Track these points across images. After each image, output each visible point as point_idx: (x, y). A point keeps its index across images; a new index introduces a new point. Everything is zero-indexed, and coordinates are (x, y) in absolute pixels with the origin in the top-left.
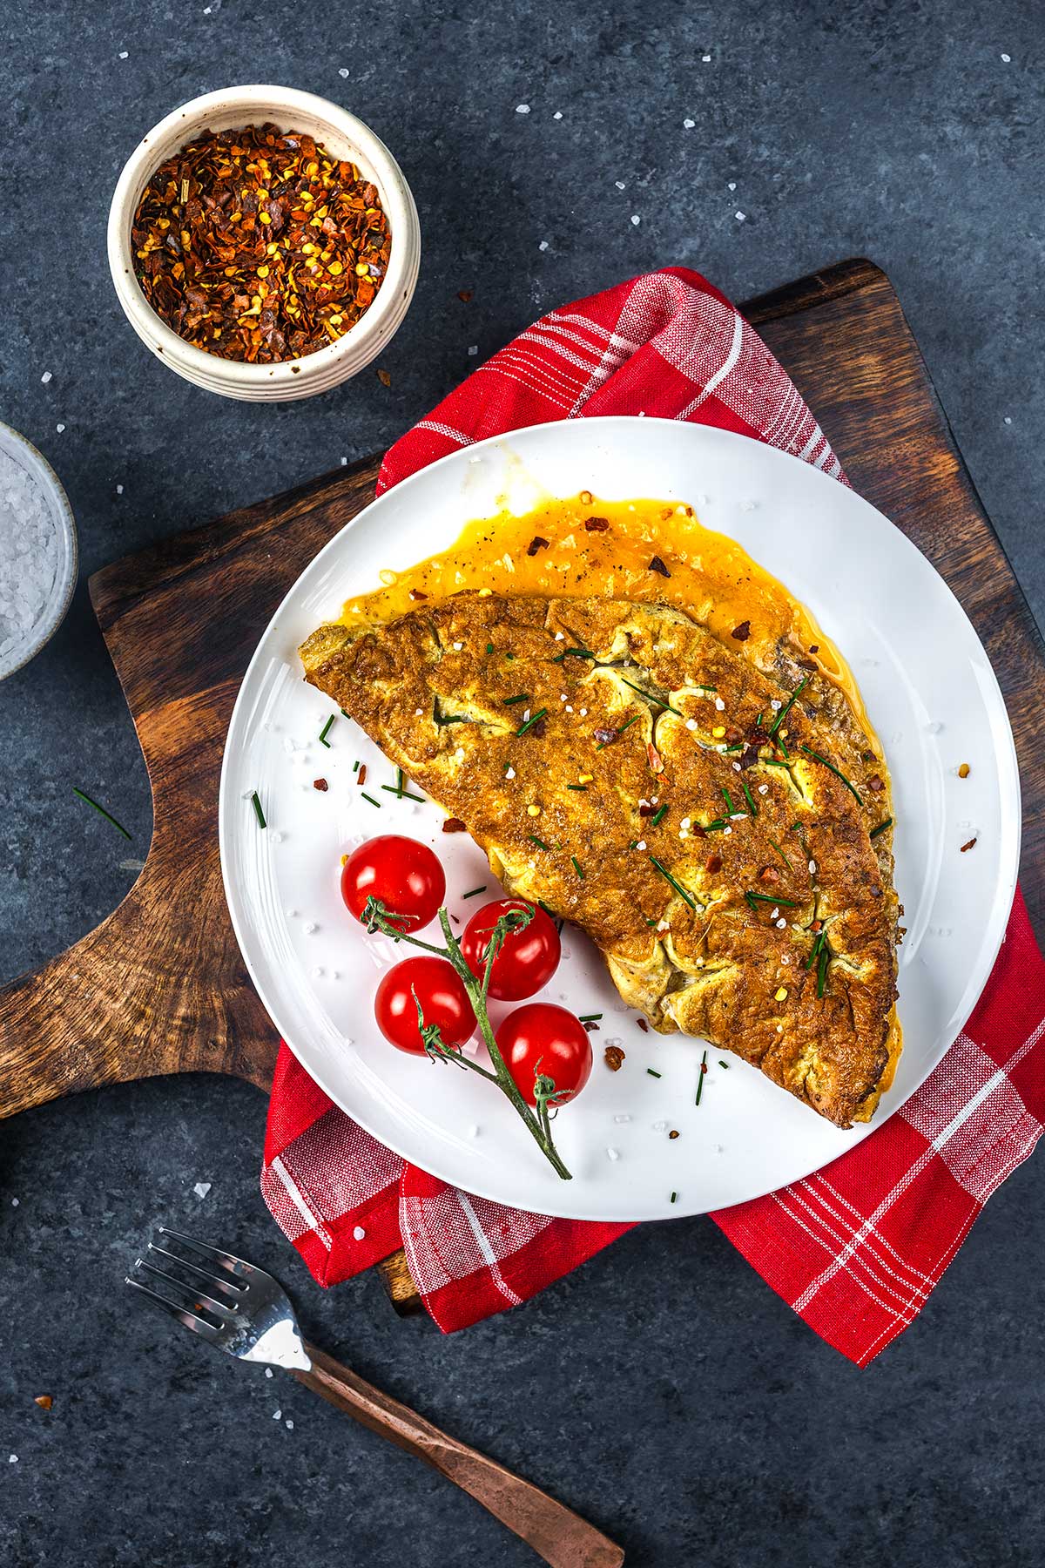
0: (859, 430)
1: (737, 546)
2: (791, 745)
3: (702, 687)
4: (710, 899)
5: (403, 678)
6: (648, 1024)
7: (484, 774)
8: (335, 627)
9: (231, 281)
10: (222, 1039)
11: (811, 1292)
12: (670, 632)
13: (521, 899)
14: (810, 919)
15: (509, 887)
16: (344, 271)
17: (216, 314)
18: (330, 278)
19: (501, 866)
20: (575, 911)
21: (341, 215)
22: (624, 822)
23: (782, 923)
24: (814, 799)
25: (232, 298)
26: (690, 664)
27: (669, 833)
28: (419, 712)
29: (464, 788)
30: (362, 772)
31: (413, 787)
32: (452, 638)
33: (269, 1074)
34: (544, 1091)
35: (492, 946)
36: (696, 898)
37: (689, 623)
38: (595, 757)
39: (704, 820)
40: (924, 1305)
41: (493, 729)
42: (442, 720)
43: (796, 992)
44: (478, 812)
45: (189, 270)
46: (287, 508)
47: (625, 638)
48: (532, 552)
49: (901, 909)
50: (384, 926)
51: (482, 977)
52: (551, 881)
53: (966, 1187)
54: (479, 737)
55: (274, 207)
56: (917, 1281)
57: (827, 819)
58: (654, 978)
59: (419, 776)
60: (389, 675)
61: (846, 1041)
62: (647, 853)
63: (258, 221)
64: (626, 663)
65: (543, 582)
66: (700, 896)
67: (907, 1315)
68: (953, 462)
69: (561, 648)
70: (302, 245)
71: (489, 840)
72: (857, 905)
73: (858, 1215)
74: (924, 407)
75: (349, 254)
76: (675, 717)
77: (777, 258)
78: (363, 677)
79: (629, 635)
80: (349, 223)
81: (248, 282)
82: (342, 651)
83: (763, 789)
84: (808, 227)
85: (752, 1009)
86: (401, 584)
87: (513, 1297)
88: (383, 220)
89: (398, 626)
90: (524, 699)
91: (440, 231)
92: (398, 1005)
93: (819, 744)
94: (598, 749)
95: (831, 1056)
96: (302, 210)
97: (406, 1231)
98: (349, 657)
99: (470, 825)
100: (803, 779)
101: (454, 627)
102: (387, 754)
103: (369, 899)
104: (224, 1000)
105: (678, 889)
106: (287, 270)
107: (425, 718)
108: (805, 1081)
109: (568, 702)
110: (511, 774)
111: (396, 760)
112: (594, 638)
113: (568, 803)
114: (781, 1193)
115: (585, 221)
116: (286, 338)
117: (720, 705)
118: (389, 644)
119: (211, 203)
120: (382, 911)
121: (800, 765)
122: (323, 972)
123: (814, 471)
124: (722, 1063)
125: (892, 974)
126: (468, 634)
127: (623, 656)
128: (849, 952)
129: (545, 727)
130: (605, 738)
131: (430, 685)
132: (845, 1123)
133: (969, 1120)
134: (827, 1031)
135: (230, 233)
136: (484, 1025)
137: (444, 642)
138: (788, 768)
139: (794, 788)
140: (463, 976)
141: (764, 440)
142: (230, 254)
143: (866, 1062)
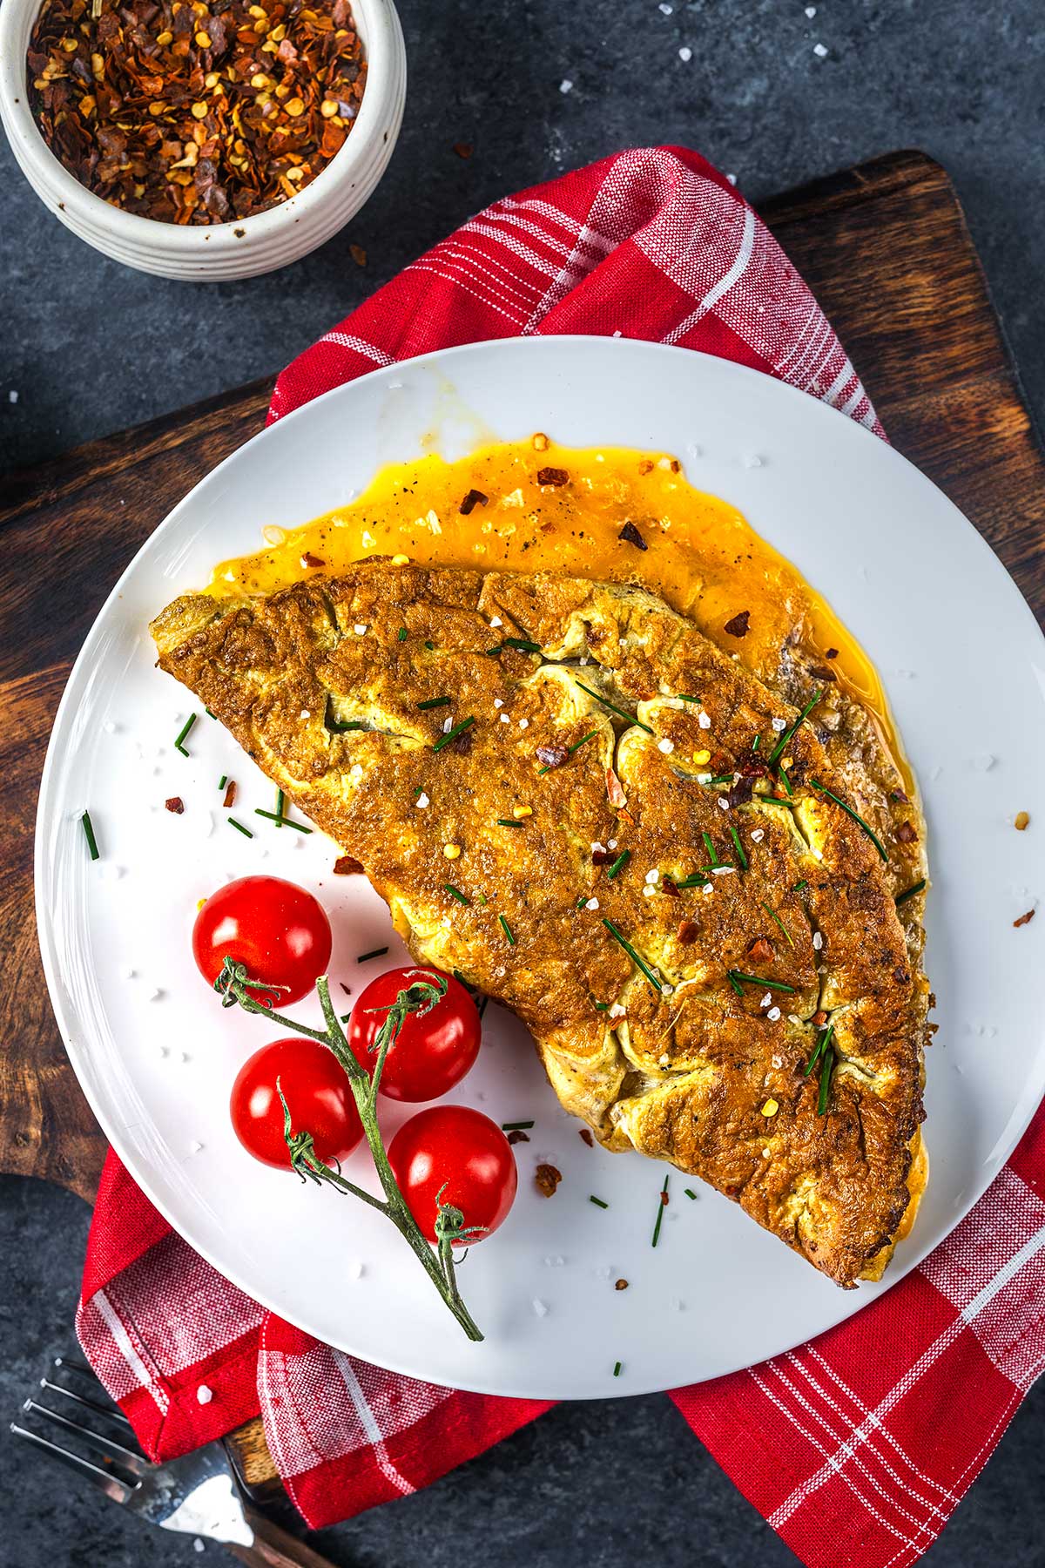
0: (901, 370)
1: (738, 513)
2: (796, 778)
3: (682, 697)
4: (682, 979)
5: (285, 668)
6: (593, 1136)
7: (388, 800)
8: (198, 598)
9: (158, 120)
10: (35, 1132)
11: (794, 1502)
12: (643, 622)
13: (431, 967)
14: (812, 1009)
15: (416, 950)
16: (307, 111)
17: (138, 166)
18: (288, 121)
19: (407, 922)
20: (501, 986)
21: (302, 37)
22: (570, 871)
23: (775, 1014)
24: (824, 851)
25: (159, 144)
26: (668, 665)
27: (630, 889)
28: (305, 714)
29: (360, 817)
30: (230, 789)
31: (296, 813)
32: (353, 618)
33: (94, 1181)
34: (448, 1227)
35: (386, 1030)
36: (662, 976)
37: (668, 612)
38: (536, 784)
39: (678, 872)
40: (943, 1529)
41: (403, 741)
42: (336, 726)
43: (789, 1106)
44: (379, 851)
45: (102, 106)
46: (149, 441)
47: (581, 628)
48: (466, 510)
49: (932, 999)
50: (243, 997)
51: (372, 1071)
52: (471, 946)
53: (1003, 1370)
54: (383, 751)
55: (215, 26)
56: (935, 1497)
57: (842, 878)
58: (603, 1078)
59: (304, 799)
60: (267, 664)
61: (853, 1175)
62: (600, 913)
63: (194, 45)
64: (583, 662)
65: (479, 549)
66: (668, 973)
67: (919, 1543)
68: (1022, 418)
69: (498, 637)
70: (250, 76)
71: (391, 888)
72: (875, 993)
73: (859, 1404)
74: (986, 345)
75: (312, 88)
76: (644, 735)
77: (868, 105)
78: (233, 664)
79: (588, 624)
80: (312, 48)
81: (181, 123)
82: (205, 630)
83: (757, 835)
84: (908, 66)
85: (730, 1126)
86: (290, 545)
87: (404, 1485)
88: (357, 46)
89: (282, 600)
90: (445, 702)
91: (433, 66)
92: (260, 1103)
93: (833, 779)
94: (542, 773)
95: (834, 1193)
96: (251, 30)
97: (265, 1394)
98: (216, 639)
99: (368, 866)
100: (810, 822)
101: (356, 604)
102: (263, 768)
103: (226, 961)
104: (40, 1082)
105: (638, 963)
106: (231, 108)
107: (313, 723)
108: (797, 1223)
109: (507, 708)
110: (423, 802)
111: (274, 777)
112: (543, 624)
113: (497, 843)
114: (761, 1368)
115: (620, 55)
116: (229, 197)
117: (704, 721)
118: (270, 622)
119: (131, 18)
120: (242, 979)
121: (807, 806)
122: (166, 1052)
123: (842, 420)
124: (688, 1192)
125: (918, 1087)
126: (375, 614)
127: (579, 652)
128: (862, 1055)
129: (472, 741)
130: (551, 759)
131: (321, 679)
132: (847, 1282)
133: (1011, 1282)
134: (829, 1161)
135: (157, 58)
136: (372, 1134)
137: (342, 623)
138: (792, 808)
139: (797, 835)
140: (347, 1069)
141: (778, 375)
142: (156, 85)
143: (880, 1204)
